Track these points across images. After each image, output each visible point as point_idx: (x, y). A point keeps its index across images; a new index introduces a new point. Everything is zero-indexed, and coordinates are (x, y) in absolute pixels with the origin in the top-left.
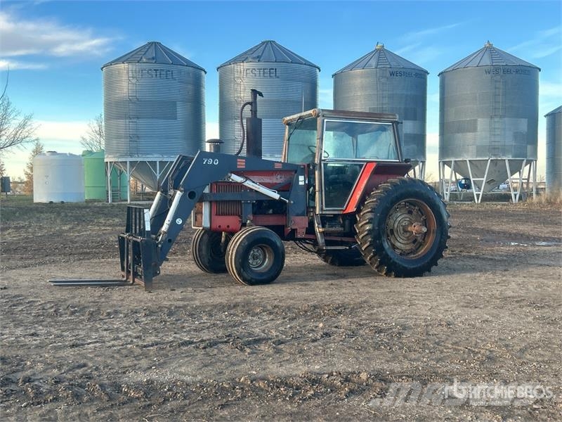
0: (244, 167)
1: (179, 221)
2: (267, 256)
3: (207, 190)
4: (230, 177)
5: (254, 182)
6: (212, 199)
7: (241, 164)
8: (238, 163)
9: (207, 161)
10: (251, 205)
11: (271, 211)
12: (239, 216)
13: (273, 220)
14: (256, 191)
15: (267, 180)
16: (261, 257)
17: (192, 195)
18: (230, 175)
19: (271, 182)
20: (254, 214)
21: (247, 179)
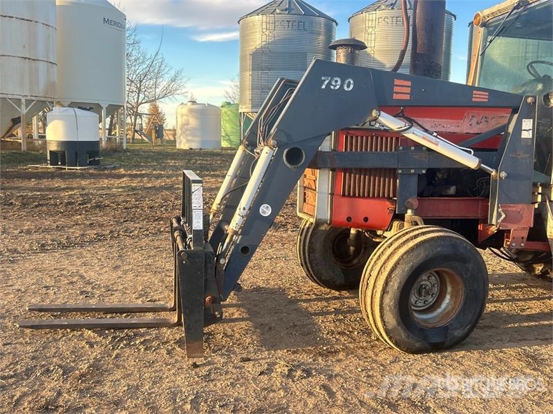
0: (407, 97)
1: (266, 210)
2: (449, 289)
3: (327, 145)
4: (375, 119)
5: (426, 131)
6: (337, 165)
7: (402, 91)
8: (396, 89)
9: (330, 83)
10: (415, 179)
11: (452, 190)
12: (389, 198)
13: (457, 209)
14: (429, 150)
15: (451, 126)
16: (436, 290)
17: (294, 156)
18: (374, 113)
19: (457, 130)
20: (421, 195)
21: (412, 122)
